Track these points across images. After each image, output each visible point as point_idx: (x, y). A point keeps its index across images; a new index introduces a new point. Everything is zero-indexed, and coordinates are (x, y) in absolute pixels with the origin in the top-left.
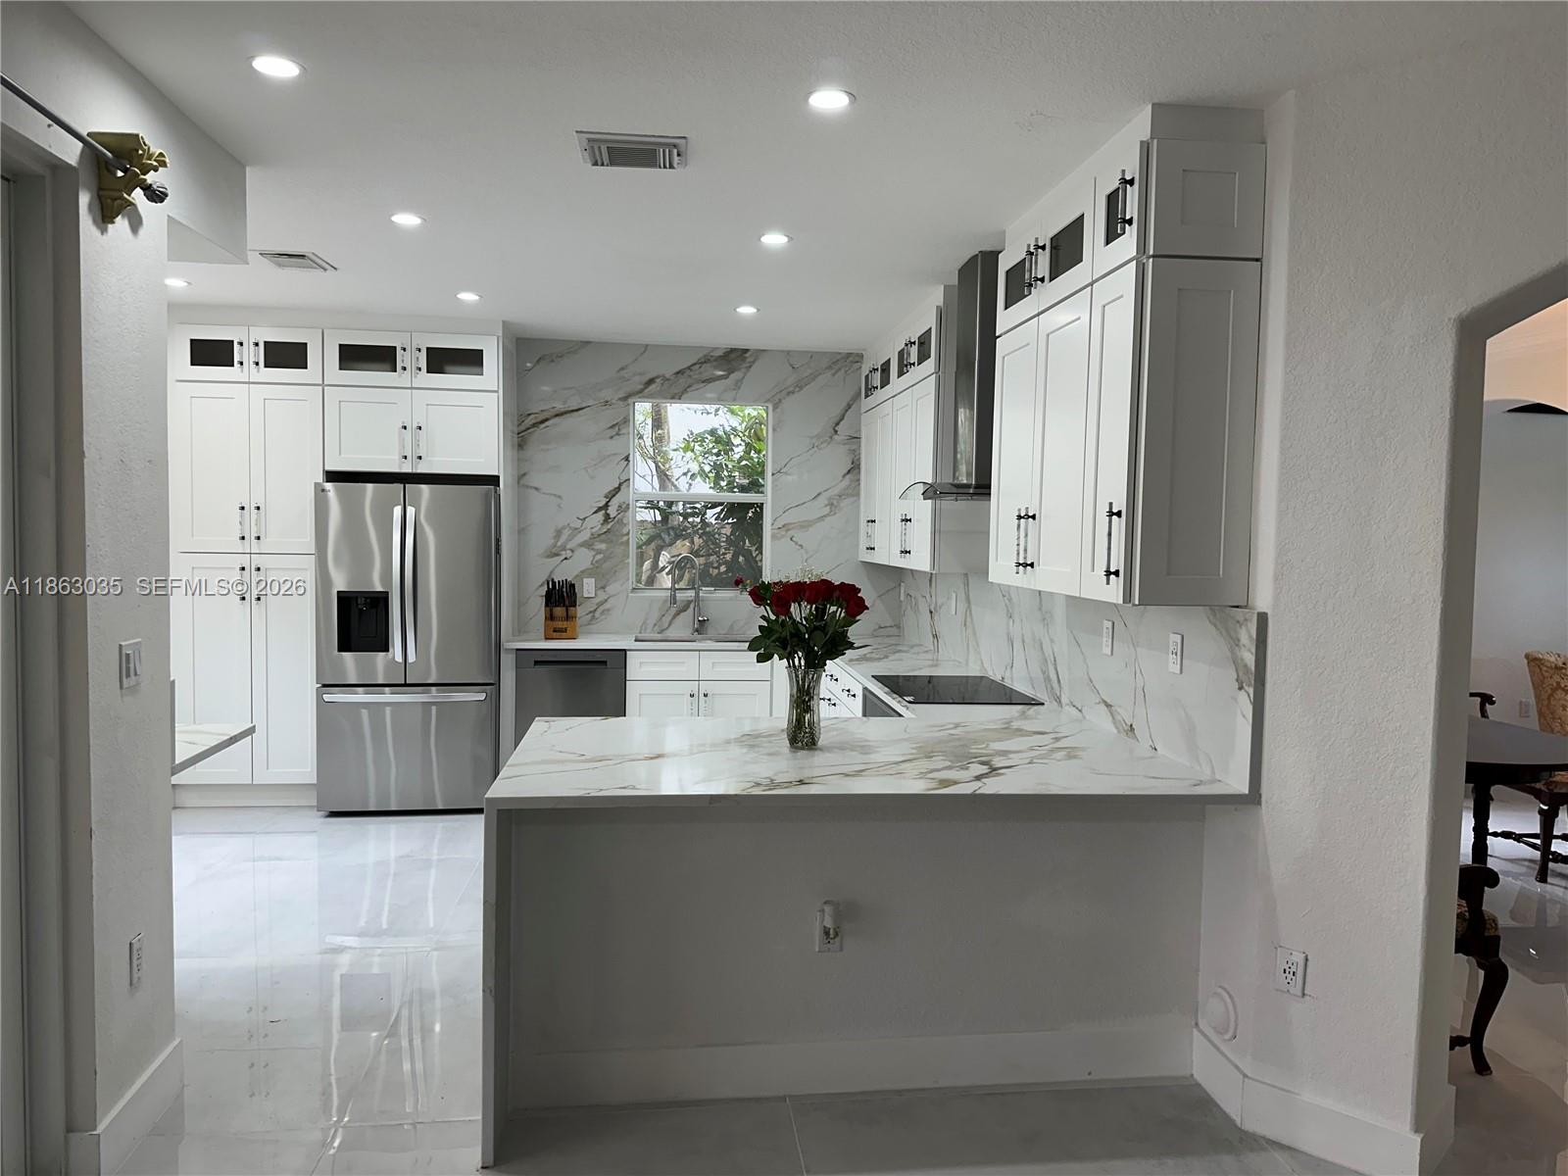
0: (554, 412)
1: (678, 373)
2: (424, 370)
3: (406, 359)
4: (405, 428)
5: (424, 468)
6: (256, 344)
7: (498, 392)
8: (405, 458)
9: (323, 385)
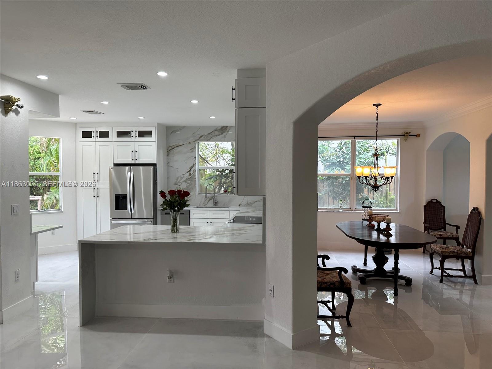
0: (176, 146)
1: (208, 134)
2: (137, 136)
3: (132, 134)
4: (133, 152)
5: (137, 162)
6: (97, 132)
7: (156, 141)
8: (133, 159)
9: (113, 141)
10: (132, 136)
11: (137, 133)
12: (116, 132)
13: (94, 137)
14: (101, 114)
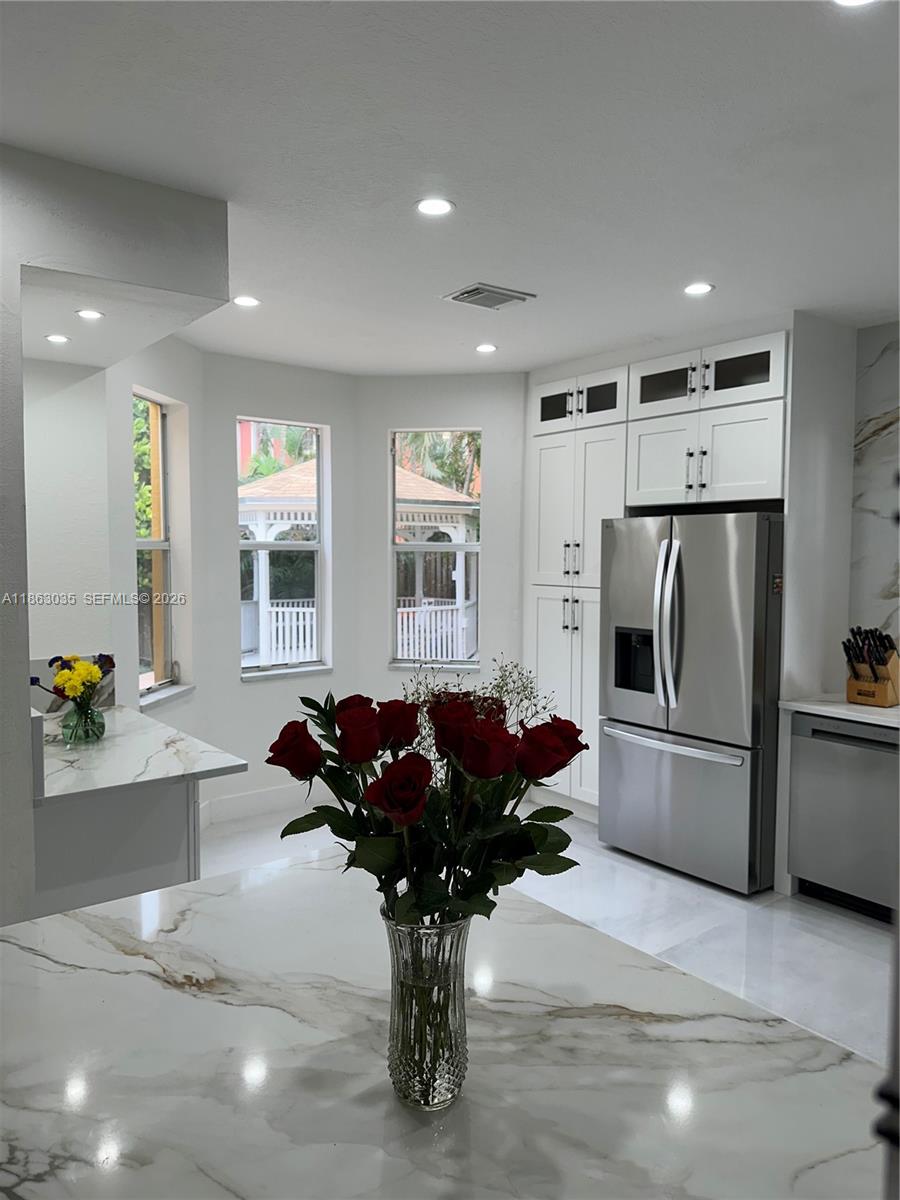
2: (712, 386)
3: (694, 380)
4: (691, 455)
5: (707, 497)
6: (581, 392)
7: (784, 397)
8: (690, 487)
9: (627, 421)
10: (693, 390)
11: (711, 373)
12: (640, 380)
13: (571, 413)
14: (524, 300)
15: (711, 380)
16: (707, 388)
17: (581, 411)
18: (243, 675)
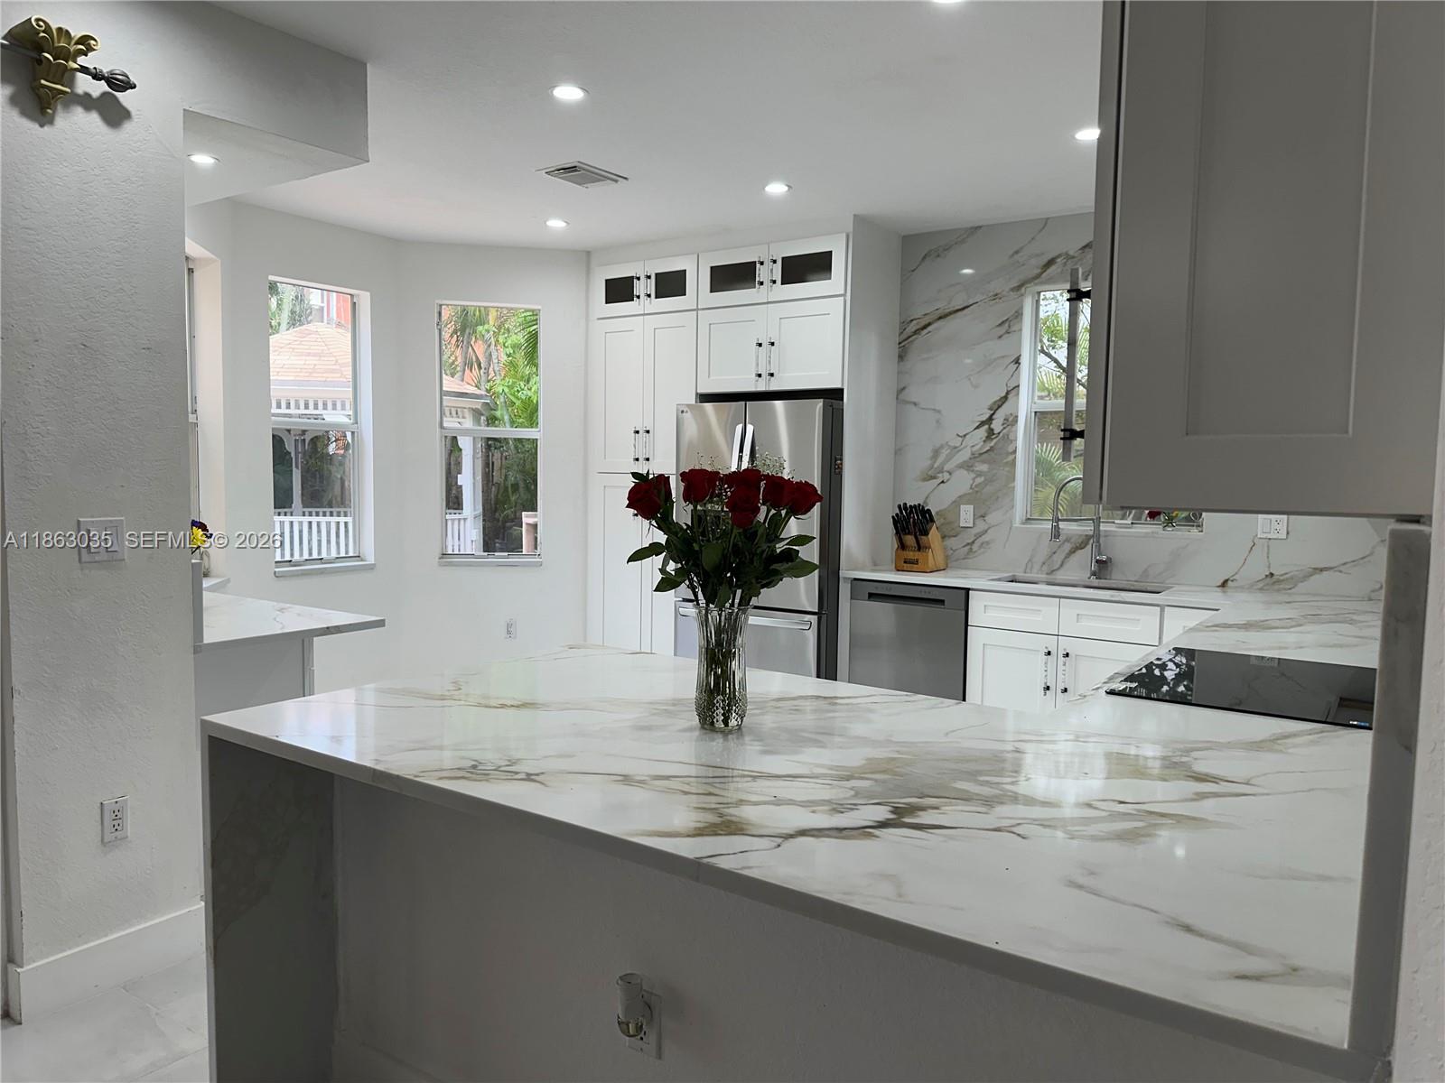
0: (939, 313)
1: (1085, 247)
2: (779, 281)
3: (762, 273)
4: (760, 345)
5: (775, 386)
6: (649, 277)
7: (844, 295)
8: (760, 376)
9: (697, 310)
10: (762, 283)
11: (778, 268)
12: (709, 270)
13: (638, 297)
14: (616, 181)
15: (778, 276)
16: (774, 282)
17: (649, 296)
18: (277, 570)
